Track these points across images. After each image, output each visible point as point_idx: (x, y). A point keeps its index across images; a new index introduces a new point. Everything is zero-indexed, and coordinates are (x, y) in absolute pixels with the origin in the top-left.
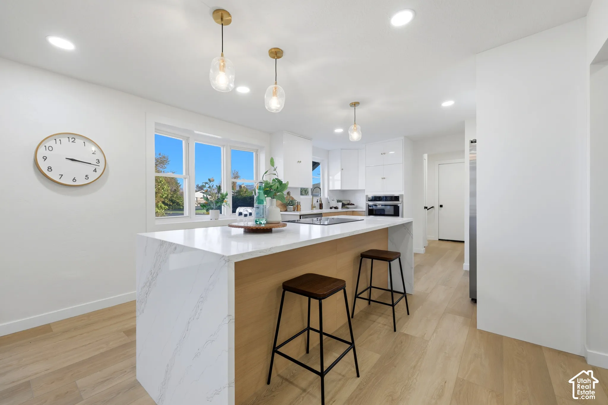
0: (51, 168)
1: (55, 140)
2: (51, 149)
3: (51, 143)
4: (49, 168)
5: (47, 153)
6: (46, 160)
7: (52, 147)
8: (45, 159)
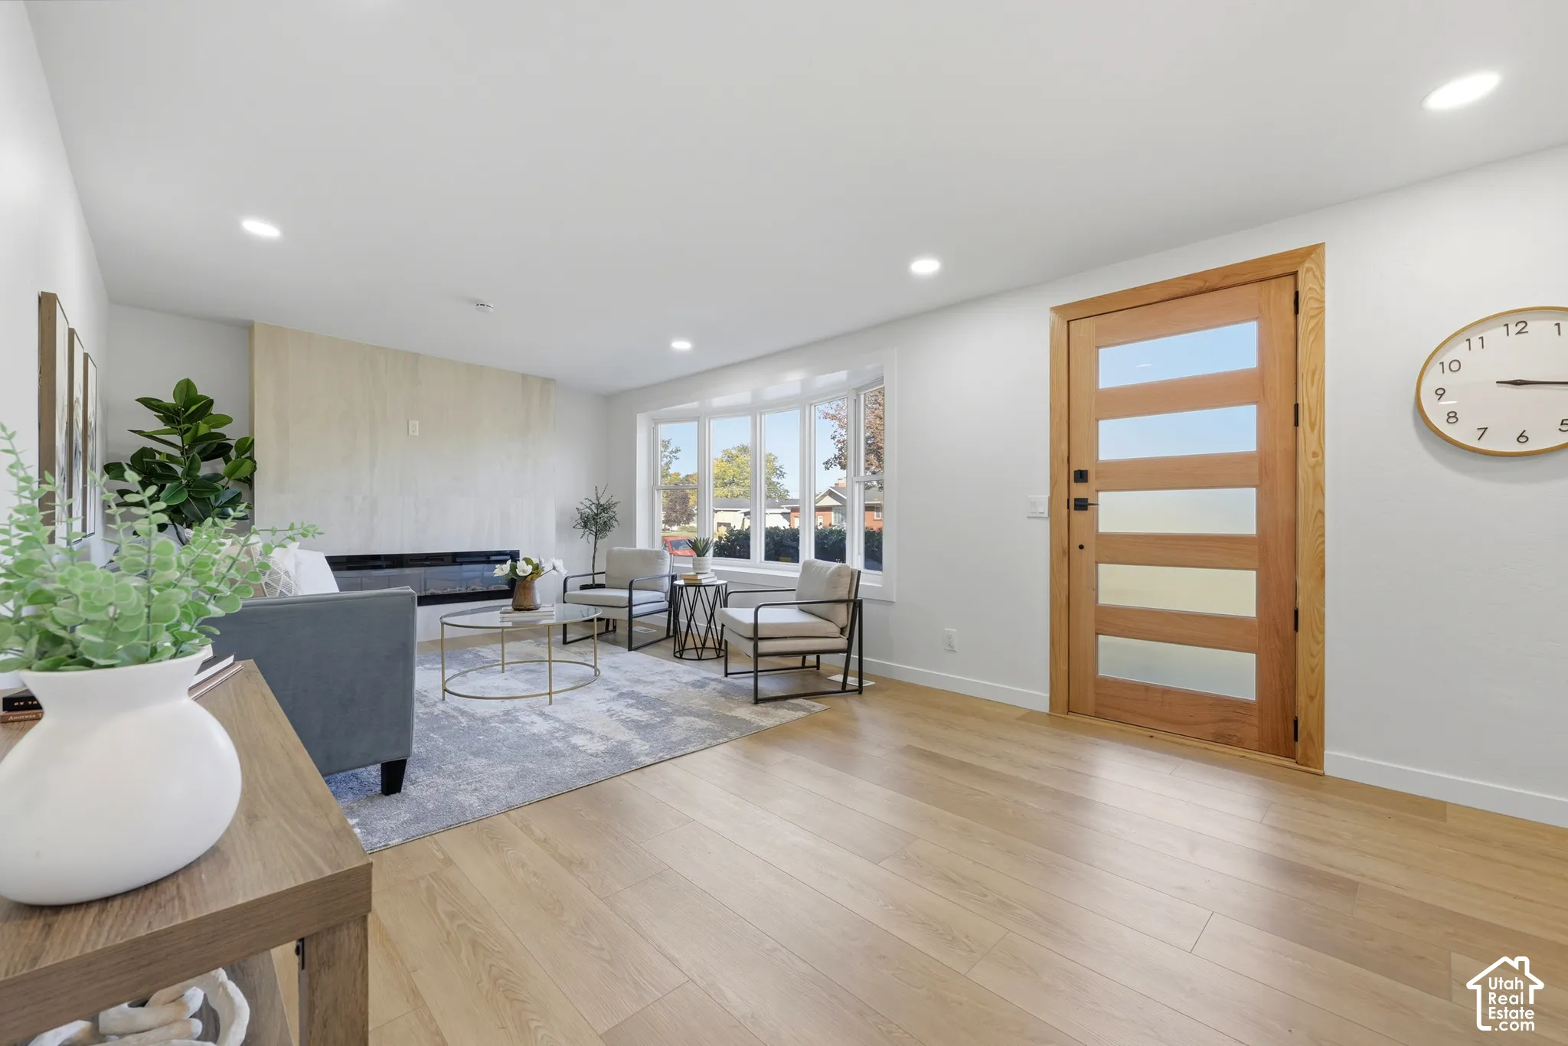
0: (1456, 414)
1: (1469, 340)
2: (1456, 366)
3: (1459, 351)
4: (1451, 415)
5: (1447, 380)
6: (1444, 396)
7: (1458, 361)
8: (1442, 395)
